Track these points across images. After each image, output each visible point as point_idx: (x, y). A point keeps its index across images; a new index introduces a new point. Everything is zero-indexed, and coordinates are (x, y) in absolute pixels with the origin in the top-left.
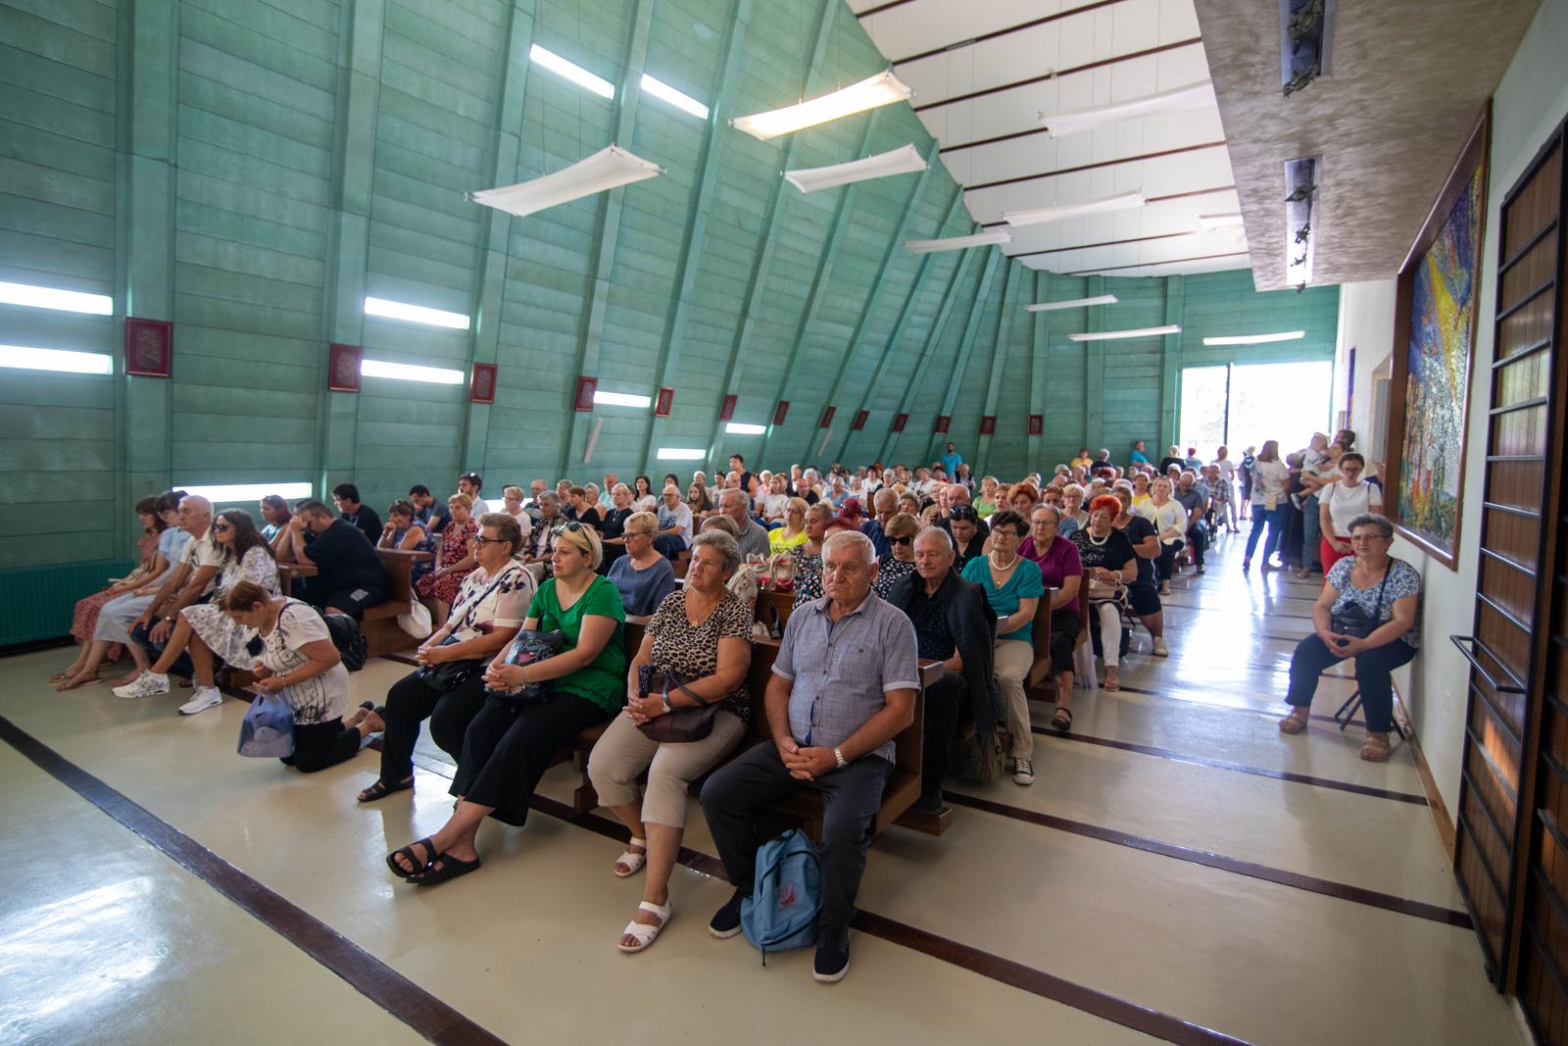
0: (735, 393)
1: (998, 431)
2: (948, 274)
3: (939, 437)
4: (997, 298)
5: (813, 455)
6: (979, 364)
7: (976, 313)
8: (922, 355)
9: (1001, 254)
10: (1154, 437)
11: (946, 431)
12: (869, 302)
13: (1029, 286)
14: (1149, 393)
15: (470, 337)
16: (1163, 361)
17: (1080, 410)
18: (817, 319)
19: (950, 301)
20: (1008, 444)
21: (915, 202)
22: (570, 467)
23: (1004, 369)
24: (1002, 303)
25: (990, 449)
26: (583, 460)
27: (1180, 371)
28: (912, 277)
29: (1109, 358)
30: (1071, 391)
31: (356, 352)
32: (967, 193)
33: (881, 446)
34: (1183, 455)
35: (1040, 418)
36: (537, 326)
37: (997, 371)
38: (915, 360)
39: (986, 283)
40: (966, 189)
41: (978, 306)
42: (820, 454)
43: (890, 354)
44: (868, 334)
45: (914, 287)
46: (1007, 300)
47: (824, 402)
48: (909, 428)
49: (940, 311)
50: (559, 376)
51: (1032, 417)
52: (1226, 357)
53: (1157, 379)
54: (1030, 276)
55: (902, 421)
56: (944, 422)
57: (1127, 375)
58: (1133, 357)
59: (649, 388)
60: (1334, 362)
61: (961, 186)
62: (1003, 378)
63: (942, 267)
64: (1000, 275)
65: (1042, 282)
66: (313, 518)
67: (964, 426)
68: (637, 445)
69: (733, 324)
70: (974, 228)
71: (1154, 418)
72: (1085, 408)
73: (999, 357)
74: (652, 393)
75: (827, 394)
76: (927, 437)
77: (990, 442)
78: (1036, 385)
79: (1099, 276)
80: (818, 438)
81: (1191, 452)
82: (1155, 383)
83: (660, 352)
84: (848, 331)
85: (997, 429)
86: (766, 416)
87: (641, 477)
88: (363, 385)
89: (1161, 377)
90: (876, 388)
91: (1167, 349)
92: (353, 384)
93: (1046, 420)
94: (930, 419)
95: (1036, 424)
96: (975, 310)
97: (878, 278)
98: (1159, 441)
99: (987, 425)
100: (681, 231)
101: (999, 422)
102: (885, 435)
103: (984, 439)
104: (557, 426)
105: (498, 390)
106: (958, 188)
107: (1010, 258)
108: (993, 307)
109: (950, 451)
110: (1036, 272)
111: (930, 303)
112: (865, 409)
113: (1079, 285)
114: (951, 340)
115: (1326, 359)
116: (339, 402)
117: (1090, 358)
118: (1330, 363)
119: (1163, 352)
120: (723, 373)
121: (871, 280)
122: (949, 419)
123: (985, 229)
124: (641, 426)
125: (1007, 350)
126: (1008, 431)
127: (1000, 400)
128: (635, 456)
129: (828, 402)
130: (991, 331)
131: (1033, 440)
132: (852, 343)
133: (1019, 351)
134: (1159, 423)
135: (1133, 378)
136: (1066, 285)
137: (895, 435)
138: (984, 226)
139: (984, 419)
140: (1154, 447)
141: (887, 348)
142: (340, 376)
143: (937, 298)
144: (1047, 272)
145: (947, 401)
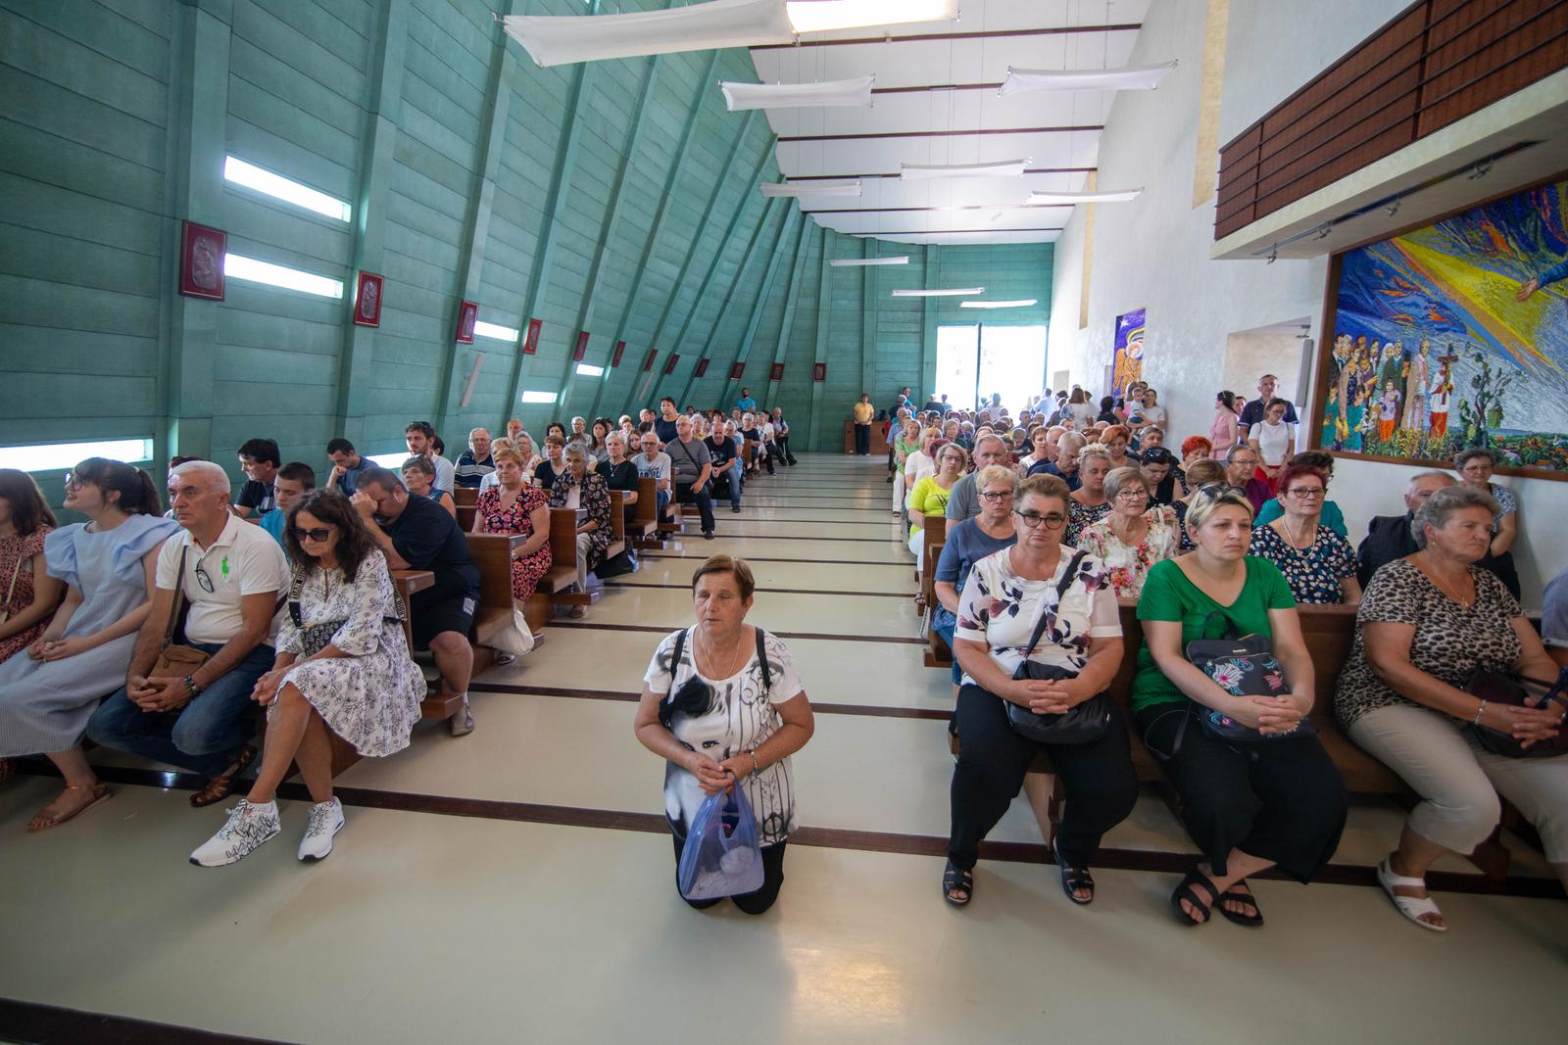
0: (587, 331)
1: (785, 377)
2: (756, 222)
3: (734, 382)
4: (791, 251)
5: (635, 398)
6: (773, 312)
7: (774, 262)
8: (727, 301)
9: (799, 208)
10: (916, 385)
11: (740, 377)
12: (695, 242)
13: (817, 241)
14: (913, 347)
15: (352, 235)
16: (923, 319)
17: (857, 360)
18: (656, 256)
19: (755, 249)
20: (795, 390)
21: (741, 146)
22: (448, 413)
23: (794, 319)
24: (795, 256)
25: (777, 394)
26: (461, 404)
27: (936, 328)
28: (728, 221)
29: (881, 314)
30: (849, 342)
31: (219, 239)
32: (780, 143)
33: (683, 391)
34: (938, 400)
35: (823, 366)
36: (421, 231)
37: (787, 320)
38: (721, 304)
39: (785, 236)
40: (780, 140)
41: (776, 255)
42: (640, 399)
43: (703, 297)
44: (689, 277)
45: (728, 232)
46: (800, 253)
47: (648, 345)
48: (709, 373)
49: (745, 259)
50: (438, 298)
51: (817, 365)
52: (977, 319)
53: (918, 335)
54: (819, 233)
55: (704, 365)
56: (740, 367)
57: (895, 330)
58: (900, 314)
59: (517, 319)
60: (1048, 327)
61: (776, 135)
62: (793, 327)
63: (752, 215)
64: (796, 230)
65: (828, 240)
66: (385, 494)
67: (755, 372)
68: (503, 388)
69: (591, 252)
70: (781, 179)
71: (916, 369)
72: (862, 358)
73: (790, 307)
74: (520, 326)
75: (651, 337)
76: (723, 382)
77: (779, 388)
78: (821, 335)
79: (874, 238)
80: (641, 383)
81: (944, 397)
82: (916, 338)
83: (530, 277)
84: (675, 271)
85: (784, 375)
86: (604, 356)
87: (554, 425)
88: (228, 291)
89: (922, 333)
90: (688, 332)
91: (927, 309)
92: (215, 290)
93: (828, 368)
94: (727, 364)
95: (819, 372)
96: (773, 261)
97: (704, 219)
98: (921, 388)
99: (776, 371)
100: (557, 134)
101: (786, 369)
102: (688, 379)
103: (774, 385)
104: (434, 358)
105: (384, 311)
106: (774, 136)
107: (805, 213)
108: (788, 259)
109: (745, 396)
110: (824, 230)
111: (737, 249)
112: (677, 353)
113: (857, 246)
114: (752, 288)
115: (1042, 324)
116: (195, 313)
117: (866, 313)
118: (1045, 328)
119: (923, 311)
120: (578, 307)
121: (698, 220)
122: (743, 365)
123: (789, 182)
124: (508, 363)
125: (797, 301)
126: (795, 378)
127: (789, 348)
128: (500, 400)
129: (652, 345)
130: (784, 283)
131: (818, 386)
132: (678, 284)
133: (808, 303)
134: (921, 372)
135: (900, 332)
136: (848, 245)
137: (697, 380)
138: (788, 179)
139: (775, 365)
140: (916, 392)
141: (701, 292)
142: (196, 273)
143: (744, 245)
144: (833, 230)
145: (743, 349)
